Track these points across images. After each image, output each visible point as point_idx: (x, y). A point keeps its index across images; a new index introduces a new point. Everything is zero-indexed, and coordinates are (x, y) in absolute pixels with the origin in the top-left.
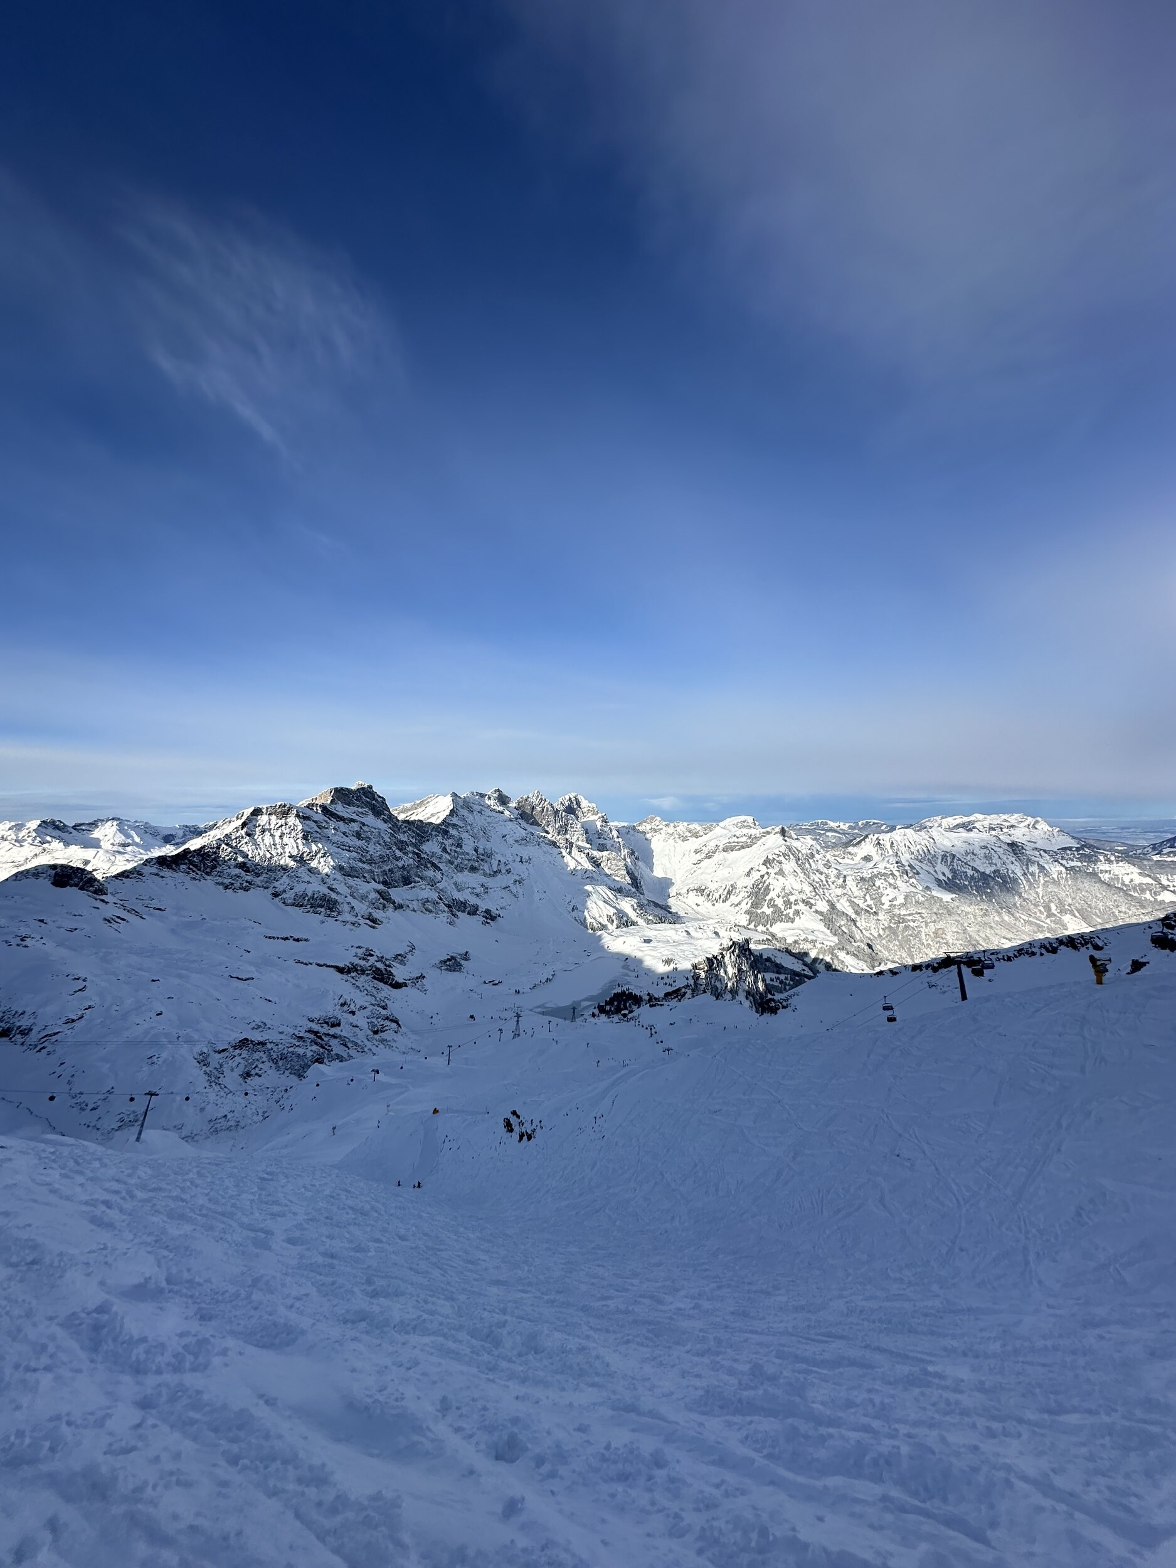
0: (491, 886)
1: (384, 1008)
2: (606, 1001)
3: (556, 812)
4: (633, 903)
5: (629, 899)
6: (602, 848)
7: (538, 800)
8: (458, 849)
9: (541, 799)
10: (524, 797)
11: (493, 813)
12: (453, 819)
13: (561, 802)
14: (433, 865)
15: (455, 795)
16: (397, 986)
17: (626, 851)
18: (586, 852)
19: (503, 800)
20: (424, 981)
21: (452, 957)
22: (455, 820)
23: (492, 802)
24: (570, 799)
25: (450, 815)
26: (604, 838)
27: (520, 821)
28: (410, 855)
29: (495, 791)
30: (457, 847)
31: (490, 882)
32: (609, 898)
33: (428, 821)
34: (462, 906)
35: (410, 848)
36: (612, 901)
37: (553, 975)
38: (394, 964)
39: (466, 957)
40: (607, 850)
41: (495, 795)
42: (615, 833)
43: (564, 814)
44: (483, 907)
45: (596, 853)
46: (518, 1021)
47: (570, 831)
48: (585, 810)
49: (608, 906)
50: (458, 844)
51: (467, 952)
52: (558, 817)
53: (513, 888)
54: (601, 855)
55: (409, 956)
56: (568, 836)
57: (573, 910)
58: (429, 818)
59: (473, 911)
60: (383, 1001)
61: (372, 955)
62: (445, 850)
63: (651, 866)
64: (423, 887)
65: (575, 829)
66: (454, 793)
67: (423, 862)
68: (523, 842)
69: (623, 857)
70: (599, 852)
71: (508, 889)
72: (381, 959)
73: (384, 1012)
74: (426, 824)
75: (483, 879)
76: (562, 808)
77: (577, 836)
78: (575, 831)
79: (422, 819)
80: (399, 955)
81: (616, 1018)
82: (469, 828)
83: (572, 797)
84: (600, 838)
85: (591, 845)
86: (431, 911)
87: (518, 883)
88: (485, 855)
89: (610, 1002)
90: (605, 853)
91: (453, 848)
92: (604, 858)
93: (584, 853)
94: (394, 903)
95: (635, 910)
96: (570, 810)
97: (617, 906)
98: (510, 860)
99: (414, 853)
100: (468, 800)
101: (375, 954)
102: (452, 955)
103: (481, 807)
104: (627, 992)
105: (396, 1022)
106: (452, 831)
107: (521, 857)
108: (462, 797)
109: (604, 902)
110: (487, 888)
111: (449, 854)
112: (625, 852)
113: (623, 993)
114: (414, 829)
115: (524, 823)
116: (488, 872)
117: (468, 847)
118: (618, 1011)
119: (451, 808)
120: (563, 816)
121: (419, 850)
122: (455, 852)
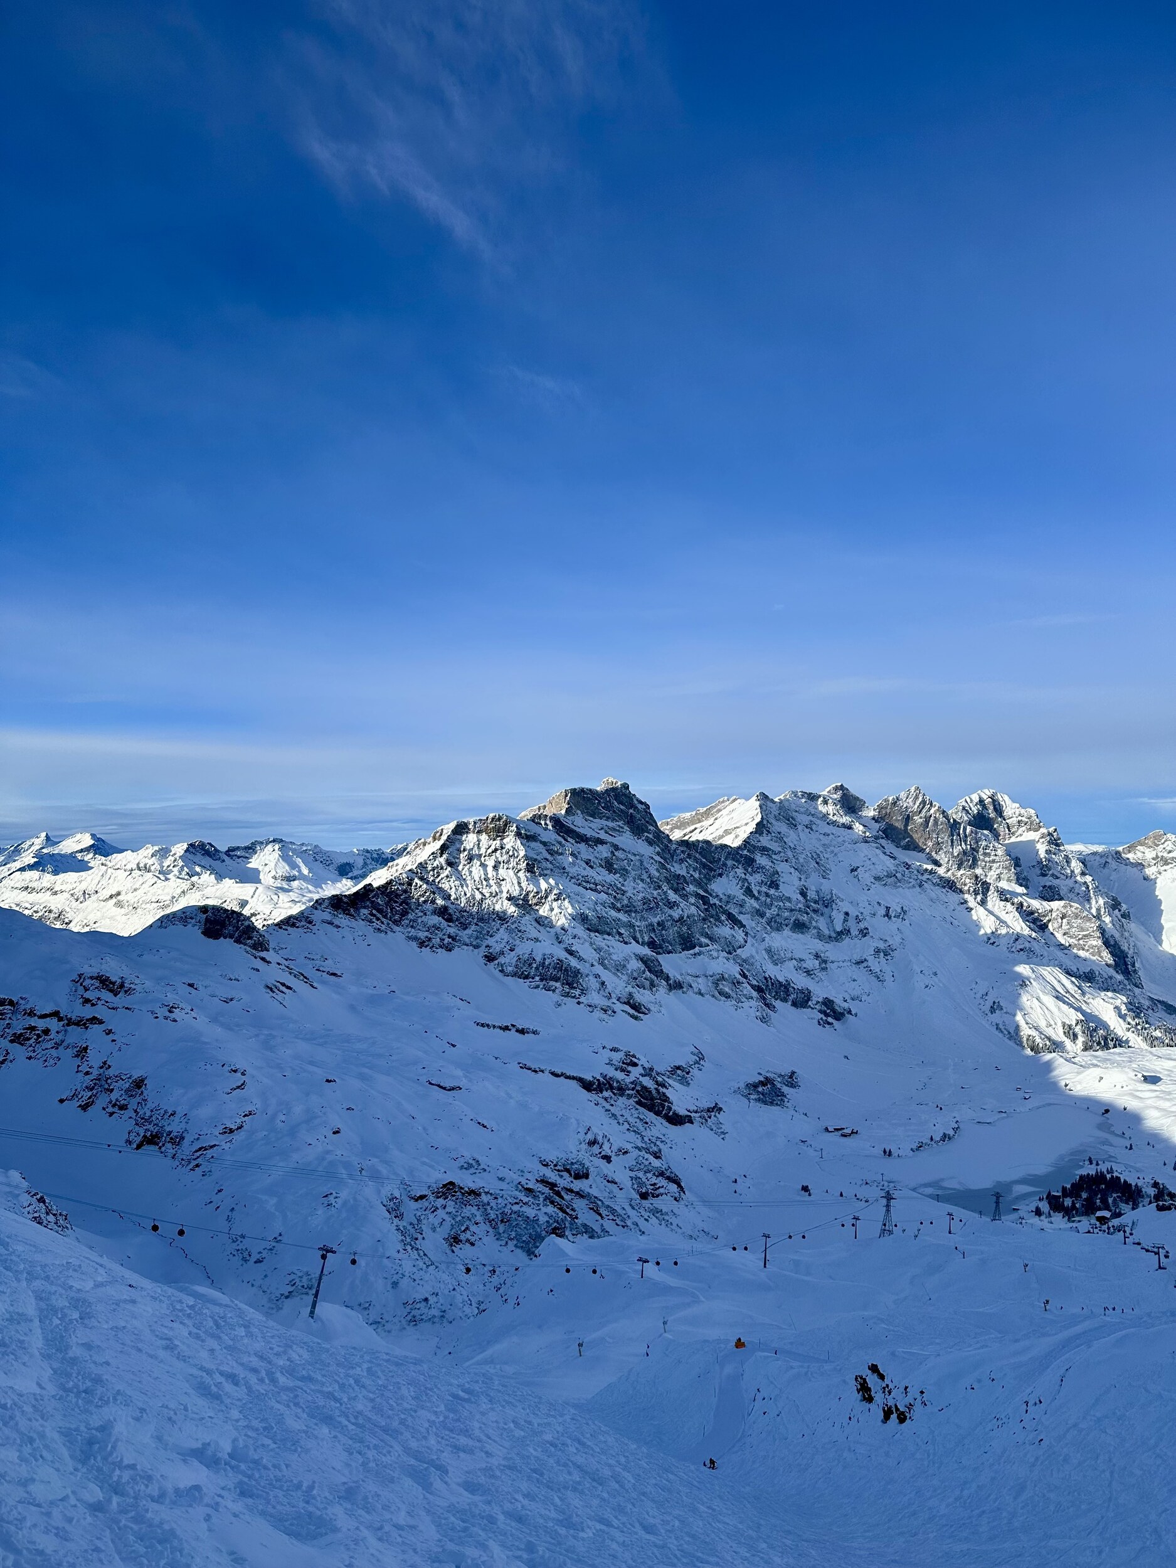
0: (831, 959)
1: (657, 1156)
2: (1064, 1189)
3: (954, 826)
4: (1118, 1002)
5: (1110, 994)
6: (1050, 894)
7: (918, 803)
8: (772, 892)
9: (924, 802)
10: (891, 799)
11: (834, 830)
12: (761, 838)
13: (964, 808)
14: (730, 917)
15: (764, 798)
16: (676, 1120)
17: (1101, 901)
18: (1016, 900)
19: (850, 804)
20: (721, 1117)
21: (766, 1078)
22: (765, 841)
23: (830, 809)
24: (981, 801)
25: (756, 832)
26: (1053, 875)
27: (883, 842)
28: (692, 900)
29: (836, 789)
30: (770, 886)
31: (831, 951)
32: (1068, 992)
33: (720, 842)
34: (782, 990)
35: (691, 888)
36: (1073, 996)
37: (956, 1130)
38: (670, 1081)
39: (791, 1080)
40: (1061, 899)
41: (835, 796)
42: (1076, 866)
43: (969, 829)
44: (819, 992)
45: (1036, 904)
46: (888, 1206)
47: (983, 861)
48: (1012, 821)
49: (1064, 1007)
50: (772, 882)
51: (793, 1073)
52: (959, 835)
53: (873, 963)
54: (1049, 908)
55: (695, 1071)
56: (978, 871)
57: (993, 1010)
58: (721, 837)
59: (802, 1001)
60: (655, 1144)
61: (635, 1065)
62: (748, 892)
63: (1156, 932)
64: (715, 954)
65: (992, 858)
66: (762, 794)
67: (713, 911)
68: (890, 880)
69: (1094, 911)
70: (1045, 903)
71: (865, 964)
72: (649, 1072)
73: (656, 1163)
74: (717, 848)
75: (818, 945)
76: (966, 818)
77: (998, 871)
78: (994, 861)
79: (710, 838)
80: (678, 1068)
81: (1085, 1223)
82: (790, 854)
83: (985, 797)
84: (1044, 875)
85: (1027, 887)
86: (728, 996)
87: (882, 954)
88: (821, 903)
89: (1075, 1190)
90: (1056, 905)
91: (764, 889)
92: (1054, 914)
93: (1013, 904)
94: (667, 979)
95: (1122, 1017)
96: (982, 821)
97: (1084, 1007)
98: (866, 912)
99: (697, 895)
100: (786, 804)
101: (640, 1063)
102: (768, 1075)
103: (810, 818)
104: (1109, 1176)
105: (676, 1181)
106: (762, 860)
107: (888, 908)
108: (776, 800)
109: (1057, 998)
110: (825, 962)
111: (757, 899)
112: (1098, 902)
113: (1100, 1178)
114: (697, 855)
115: (890, 847)
116: (826, 932)
117: (790, 886)
118: (1089, 1209)
119: (758, 819)
120: (968, 831)
121: (706, 891)
122: (767, 895)
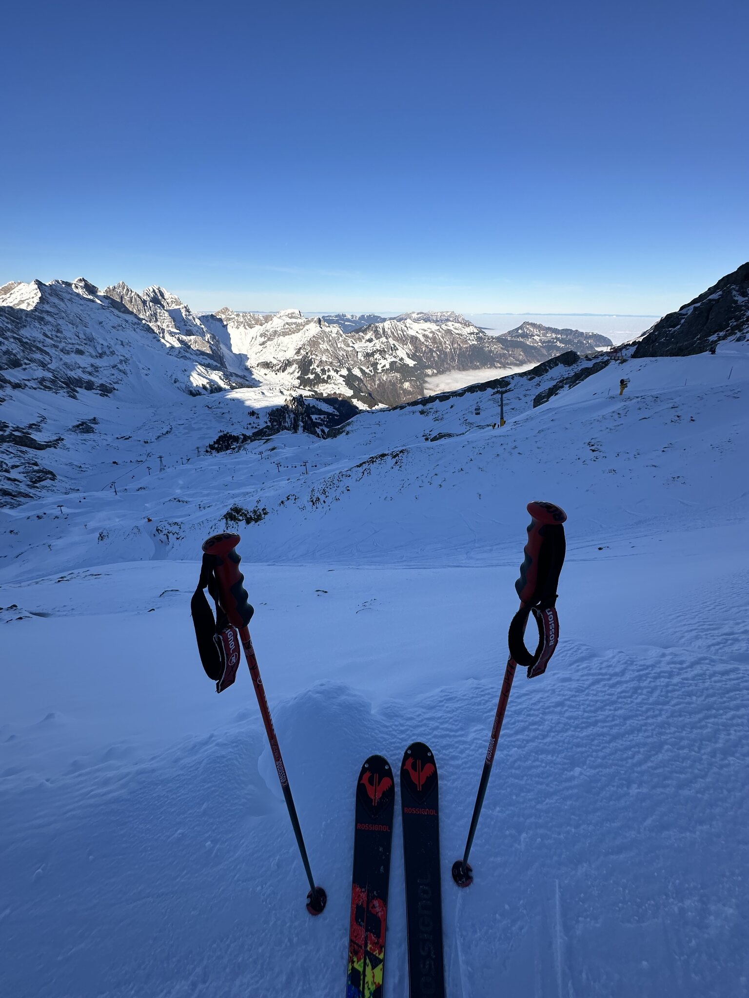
0: (100, 366)
1: (36, 464)
2: (214, 442)
3: (144, 302)
4: (220, 375)
5: (217, 372)
6: (189, 333)
7: (125, 290)
8: (59, 335)
9: (128, 290)
10: (111, 287)
11: (82, 302)
12: (44, 306)
13: (147, 293)
14: (38, 348)
15: (40, 284)
16: (40, 447)
17: (209, 336)
18: (176, 336)
19: (91, 289)
20: (64, 442)
21: (82, 422)
22: (47, 307)
23: (80, 291)
24: (154, 291)
25: (40, 303)
26: (189, 325)
27: (112, 309)
28: (12, 340)
29: (80, 280)
30: (57, 332)
31: (98, 362)
32: (202, 372)
33: (18, 307)
34: (79, 383)
35: (9, 334)
36: (204, 374)
37: (171, 429)
38: (30, 431)
39: (94, 421)
40: (194, 335)
41: (81, 284)
42: (198, 322)
44: (97, 381)
45: (184, 338)
46: (161, 460)
47: (160, 319)
48: (169, 301)
49: (202, 378)
50: (58, 330)
51: (95, 418)
52: (147, 307)
53: (119, 366)
54: (189, 339)
55: (42, 425)
56: (159, 323)
57: (175, 382)
58: (18, 304)
59: (89, 386)
60: (33, 460)
61: (8, 427)
62: (45, 335)
63: (229, 347)
64: (36, 368)
65: (164, 317)
66: (37, 280)
67: (28, 346)
68: (120, 328)
69: (207, 340)
70: (188, 337)
71: (117, 367)
72: (17, 429)
73: (36, 468)
74: (18, 311)
75: (93, 361)
76: (149, 299)
77: (167, 324)
78: (164, 319)
79: (11, 305)
80: (33, 424)
82: (64, 315)
83: (155, 289)
84: (186, 325)
85: (180, 331)
86: (50, 388)
87: (124, 362)
88: (88, 339)
89: (217, 442)
90: (192, 337)
91: (54, 333)
92: (192, 342)
93: (175, 338)
94: (10, 382)
95: (222, 380)
96: (156, 300)
97: (209, 377)
98: (112, 343)
99: (14, 338)
100: (54, 287)
101: (9, 425)
102: (83, 421)
103: (70, 295)
104: (228, 435)
105: (51, 473)
106: (48, 318)
107: (122, 342)
108: (47, 284)
109: (198, 374)
110: (97, 368)
111: (52, 339)
113: (225, 436)
114: (6, 315)
115: (116, 312)
116: (94, 354)
117: (69, 332)
119: (39, 295)
120: (151, 305)
121: (19, 335)
122: (57, 337)
